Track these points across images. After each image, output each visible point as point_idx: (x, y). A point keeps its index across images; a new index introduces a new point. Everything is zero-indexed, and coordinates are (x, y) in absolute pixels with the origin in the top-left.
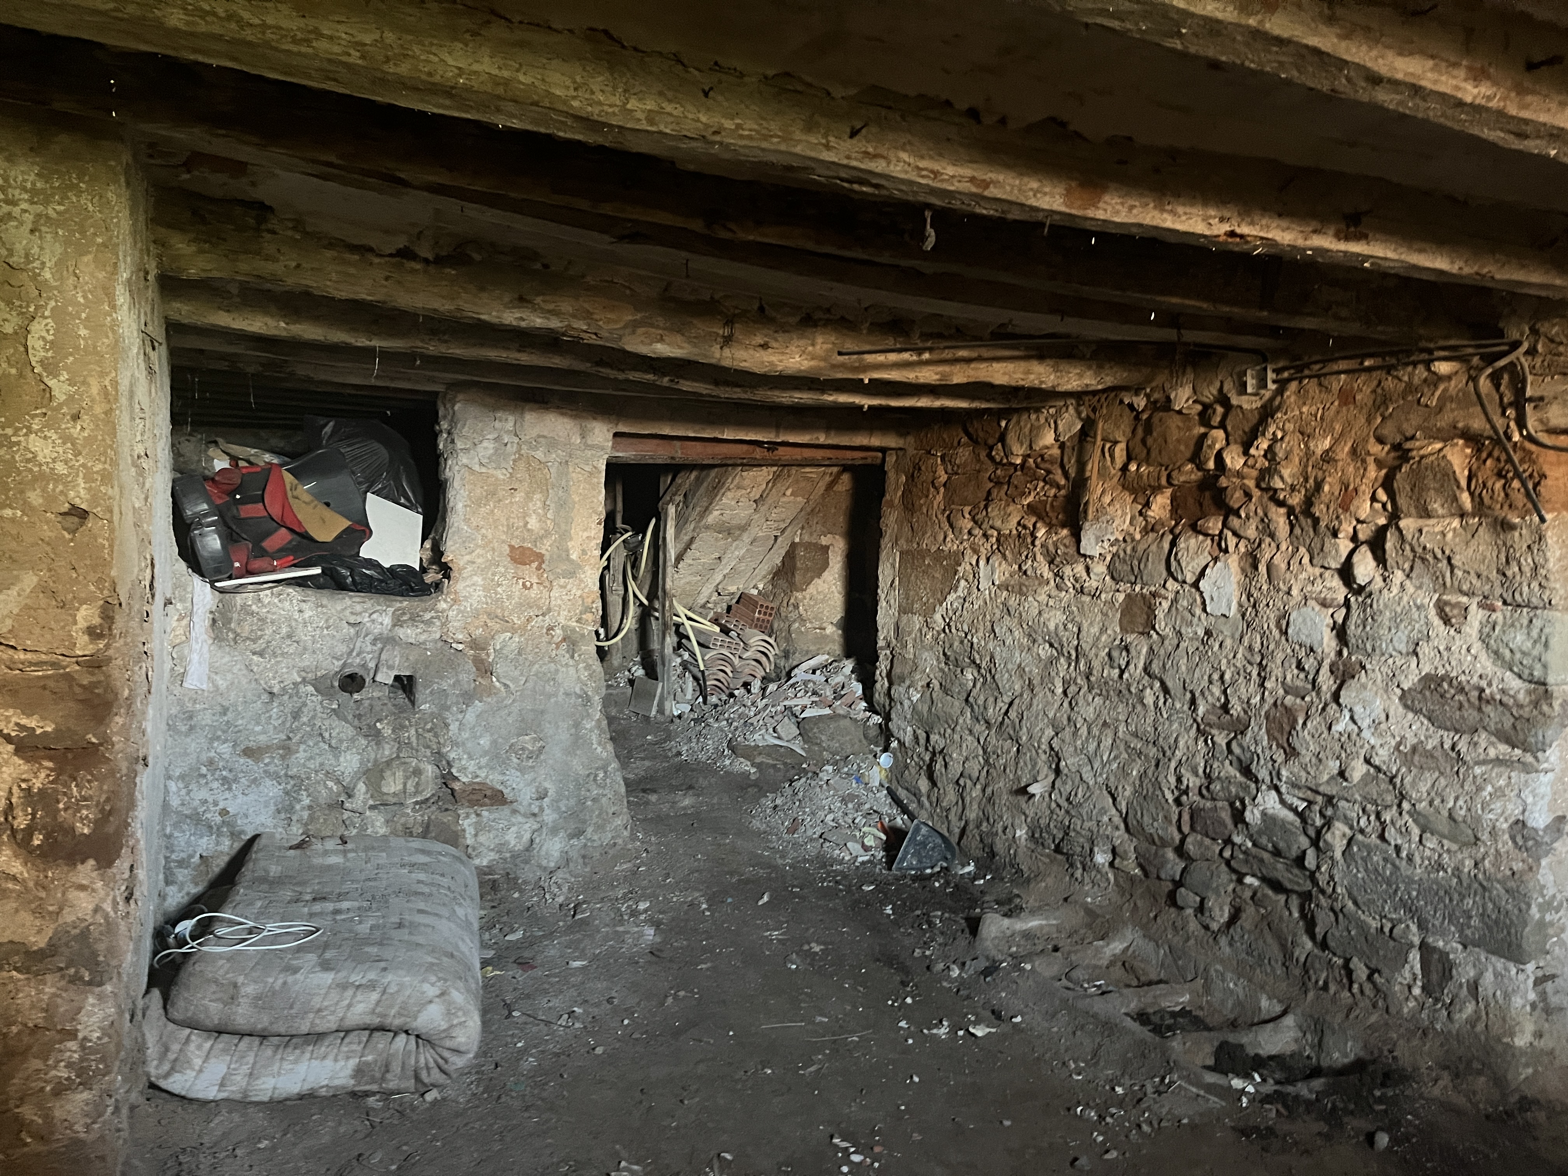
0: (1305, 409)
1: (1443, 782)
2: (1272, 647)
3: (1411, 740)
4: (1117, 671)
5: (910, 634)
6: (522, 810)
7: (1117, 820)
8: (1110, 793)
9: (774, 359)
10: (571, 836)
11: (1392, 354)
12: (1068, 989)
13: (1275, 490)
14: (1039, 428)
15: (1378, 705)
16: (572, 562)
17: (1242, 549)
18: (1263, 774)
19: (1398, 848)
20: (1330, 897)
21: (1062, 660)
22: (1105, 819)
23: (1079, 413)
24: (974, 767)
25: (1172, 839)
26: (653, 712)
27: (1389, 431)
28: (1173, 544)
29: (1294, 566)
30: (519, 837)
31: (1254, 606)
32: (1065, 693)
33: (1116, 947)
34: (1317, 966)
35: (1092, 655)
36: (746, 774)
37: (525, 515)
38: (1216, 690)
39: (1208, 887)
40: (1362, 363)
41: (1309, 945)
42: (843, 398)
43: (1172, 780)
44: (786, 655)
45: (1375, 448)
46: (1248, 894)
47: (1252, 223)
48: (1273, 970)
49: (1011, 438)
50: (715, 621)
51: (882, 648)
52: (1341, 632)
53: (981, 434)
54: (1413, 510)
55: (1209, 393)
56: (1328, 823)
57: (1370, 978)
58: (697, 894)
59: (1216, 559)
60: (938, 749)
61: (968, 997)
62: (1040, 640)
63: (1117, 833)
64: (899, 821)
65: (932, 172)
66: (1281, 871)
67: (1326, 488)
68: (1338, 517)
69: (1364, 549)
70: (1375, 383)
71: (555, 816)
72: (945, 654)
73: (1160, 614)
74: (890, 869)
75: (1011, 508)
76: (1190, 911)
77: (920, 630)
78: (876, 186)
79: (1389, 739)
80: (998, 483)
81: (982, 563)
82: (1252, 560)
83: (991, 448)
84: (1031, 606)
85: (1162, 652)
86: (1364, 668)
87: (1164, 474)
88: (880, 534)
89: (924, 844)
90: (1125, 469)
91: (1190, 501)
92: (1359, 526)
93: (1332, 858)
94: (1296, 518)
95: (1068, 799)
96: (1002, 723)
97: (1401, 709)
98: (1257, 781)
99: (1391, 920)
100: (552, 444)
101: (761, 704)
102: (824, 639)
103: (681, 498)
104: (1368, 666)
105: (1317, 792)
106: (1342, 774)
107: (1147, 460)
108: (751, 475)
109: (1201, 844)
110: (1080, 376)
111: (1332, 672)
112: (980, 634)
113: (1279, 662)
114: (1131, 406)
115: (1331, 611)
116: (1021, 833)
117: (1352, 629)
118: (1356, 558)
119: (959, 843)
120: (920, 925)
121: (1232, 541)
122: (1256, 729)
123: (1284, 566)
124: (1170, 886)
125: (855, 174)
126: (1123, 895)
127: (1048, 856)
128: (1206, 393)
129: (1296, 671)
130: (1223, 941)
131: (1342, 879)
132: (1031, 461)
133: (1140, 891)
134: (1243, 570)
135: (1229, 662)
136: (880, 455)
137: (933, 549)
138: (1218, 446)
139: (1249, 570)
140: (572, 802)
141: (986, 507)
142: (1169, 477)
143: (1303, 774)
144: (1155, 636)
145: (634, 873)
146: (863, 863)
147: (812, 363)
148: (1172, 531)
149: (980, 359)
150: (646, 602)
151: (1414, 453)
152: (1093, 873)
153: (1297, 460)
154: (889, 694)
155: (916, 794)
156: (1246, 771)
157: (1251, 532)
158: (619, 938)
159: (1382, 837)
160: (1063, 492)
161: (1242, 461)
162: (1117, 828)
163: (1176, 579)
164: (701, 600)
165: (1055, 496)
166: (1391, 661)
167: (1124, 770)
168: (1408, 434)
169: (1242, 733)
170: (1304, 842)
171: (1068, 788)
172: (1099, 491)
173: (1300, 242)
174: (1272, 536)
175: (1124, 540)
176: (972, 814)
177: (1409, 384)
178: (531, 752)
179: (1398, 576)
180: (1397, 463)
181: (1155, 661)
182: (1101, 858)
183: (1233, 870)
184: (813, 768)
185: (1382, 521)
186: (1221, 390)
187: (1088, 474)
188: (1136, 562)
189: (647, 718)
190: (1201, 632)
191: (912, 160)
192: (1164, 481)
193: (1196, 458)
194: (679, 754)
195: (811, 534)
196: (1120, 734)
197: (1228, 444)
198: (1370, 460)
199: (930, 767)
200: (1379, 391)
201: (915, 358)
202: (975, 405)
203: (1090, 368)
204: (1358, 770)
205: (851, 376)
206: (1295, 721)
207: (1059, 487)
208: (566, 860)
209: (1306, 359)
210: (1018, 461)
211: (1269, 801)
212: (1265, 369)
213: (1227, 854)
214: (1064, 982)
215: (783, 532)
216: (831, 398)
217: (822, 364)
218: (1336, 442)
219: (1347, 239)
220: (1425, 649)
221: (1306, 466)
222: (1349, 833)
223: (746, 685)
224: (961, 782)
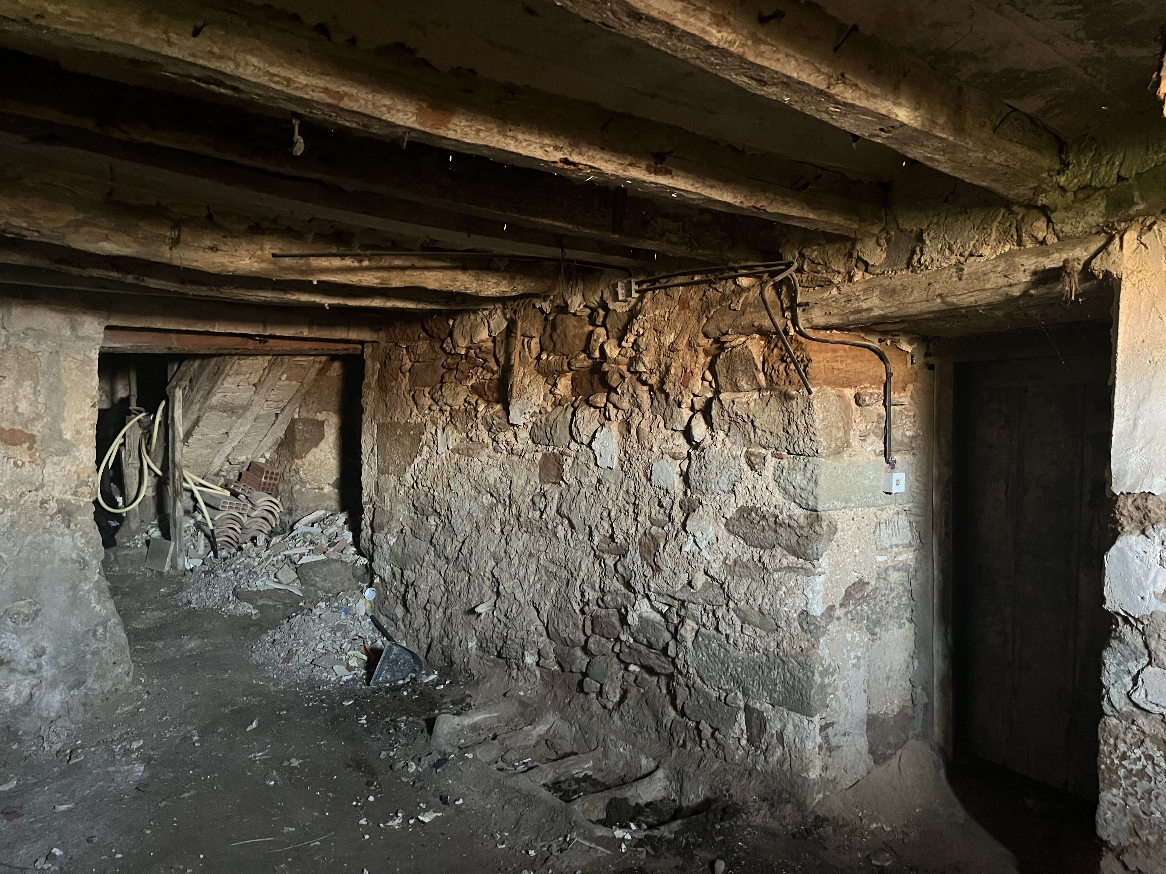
0: (657, 313)
1: (754, 585)
2: (641, 490)
3: (734, 556)
4: (539, 512)
5: (387, 490)
6: (20, 668)
7: (541, 628)
8: (535, 607)
9: (225, 260)
10: (71, 688)
11: (712, 272)
12: (501, 769)
13: (641, 373)
14: (477, 326)
15: (711, 531)
16: (65, 441)
17: (620, 418)
18: (639, 587)
19: (727, 637)
20: (685, 676)
21: (500, 506)
22: (533, 628)
23: (505, 314)
24: (437, 595)
25: (579, 640)
26: (167, 568)
27: (711, 328)
28: (574, 415)
29: (655, 430)
30: (18, 693)
31: (629, 460)
32: (502, 531)
33: (541, 729)
34: (679, 729)
35: (520, 502)
36: (248, 616)
37: (15, 400)
38: (607, 526)
39: (605, 676)
40: (693, 279)
41: (673, 713)
42: (304, 298)
43: (578, 595)
44: (290, 512)
45: (703, 341)
46: (632, 678)
47: (580, 154)
48: (650, 734)
49: (457, 334)
50: (225, 486)
51: (366, 503)
52: (685, 477)
53: (435, 330)
54: (728, 386)
55: (594, 300)
56: (682, 621)
57: (713, 734)
58: (189, 728)
59: (602, 426)
60: (410, 582)
61: (422, 787)
62: (484, 492)
63: (541, 639)
64: (379, 643)
65: (285, 78)
66: (653, 659)
67: (673, 371)
68: (681, 393)
69: (699, 415)
70: (702, 293)
71: (54, 671)
72: (414, 505)
73: (567, 468)
74: (368, 684)
75: (459, 389)
76: (593, 695)
77: (395, 487)
78: (234, 89)
79: (719, 555)
80: (449, 369)
81: (439, 432)
82: (627, 425)
83: (443, 342)
84: (476, 465)
85: (569, 497)
86: (701, 503)
87: (566, 361)
88: (361, 411)
89: (396, 661)
90: (538, 358)
91: (585, 381)
92: (695, 399)
93: (685, 647)
94: (655, 393)
95: (506, 615)
96: (457, 558)
97: (726, 533)
98: (635, 593)
99: (725, 690)
100: (41, 336)
101: (264, 555)
102: (323, 496)
103: (187, 383)
104: (704, 502)
105: (675, 599)
106: (690, 583)
107: (554, 351)
108: (247, 363)
109: (599, 643)
110: (497, 284)
111: (681, 507)
112: (440, 488)
113: (647, 502)
114: (541, 309)
115: (679, 462)
116: (472, 644)
117: (692, 475)
118: (693, 423)
119: (426, 657)
120: (389, 729)
121: (613, 412)
122: (633, 552)
123: (647, 430)
124: (580, 677)
125: (207, 73)
126: (546, 687)
127: (492, 661)
128: (592, 300)
129: (658, 508)
130: (616, 716)
131: (692, 662)
132: (472, 351)
133: (558, 683)
134: (621, 433)
135: (613, 502)
136: (360, 346)
137: (403, 422)
138: (601, 340)
139: (625, 433)
140: (72, 657)
141: (441, 388)
142: (569, 364)
143: (665, 585)
144: (563, 485)
145: (134, 714)
146: (347, 681)
147: (263, 265)
148: (572, 406)
149: (413, 268)
150: (160, 473)
151: (728, 345)
152: (525, 671)
153: (653, 349)
154: (372, 540)
155: (393, 619)
156: (628, 585)
157: (626, 405)
158: (109, 777)
159: (717, 629)
160: (496, 376)
161: (618, 352)
162: (541, 635)
163: (576, 441)
164: (215, 468)
165: (491, 379)
166: (718, 498)
167: (545, 591)
168: (724, 331)
169: (624, 556)
170: (667, 636)
171: (506, 606)
172: (521, 374)
173: (620, 173)
174: (639, 407)
175: (541, 413)
176: (436, 633)
177: (723, 294)
178: (26, 615)
179: (721, 435)
180: (718, 352)
181: (564, 504)
182: (530, 660)
183: (622, 662)
184: (308, 605)
185: (710, 395)
186: (602, 298)
187: (512, 362)
188: (548, 429)
189: (161, 574)
190: (594, 481)
191: (261, 66)
192: (565, 367)
193: (587, 350)
194: (189, 602)
195: (308, 411)
196: (542, 562)
197: (608, 339)
198: (700, 349)
199: (404, 596)
200: (704, 298)
201: (356, 264)
202: (420, 306)
203: (504, 278)
204: (700, 580)
205: (300, 278)
206: (658, 546)
207: (493, 372)
208: (67, 709)
209: (657, 275)
210: (463, 352)
211: (643, 607)
212: (630, 282)
213: (617, 649)
214: (501, 764)
215: (282, 410)
216: (294, 298)
217: (272, 267)
218: (678, 336)
219: (656, 172)
220: (739, 488)
221: (659, 355)
222: (696, 627)
223: (253, 539)
224: (428, 607)
